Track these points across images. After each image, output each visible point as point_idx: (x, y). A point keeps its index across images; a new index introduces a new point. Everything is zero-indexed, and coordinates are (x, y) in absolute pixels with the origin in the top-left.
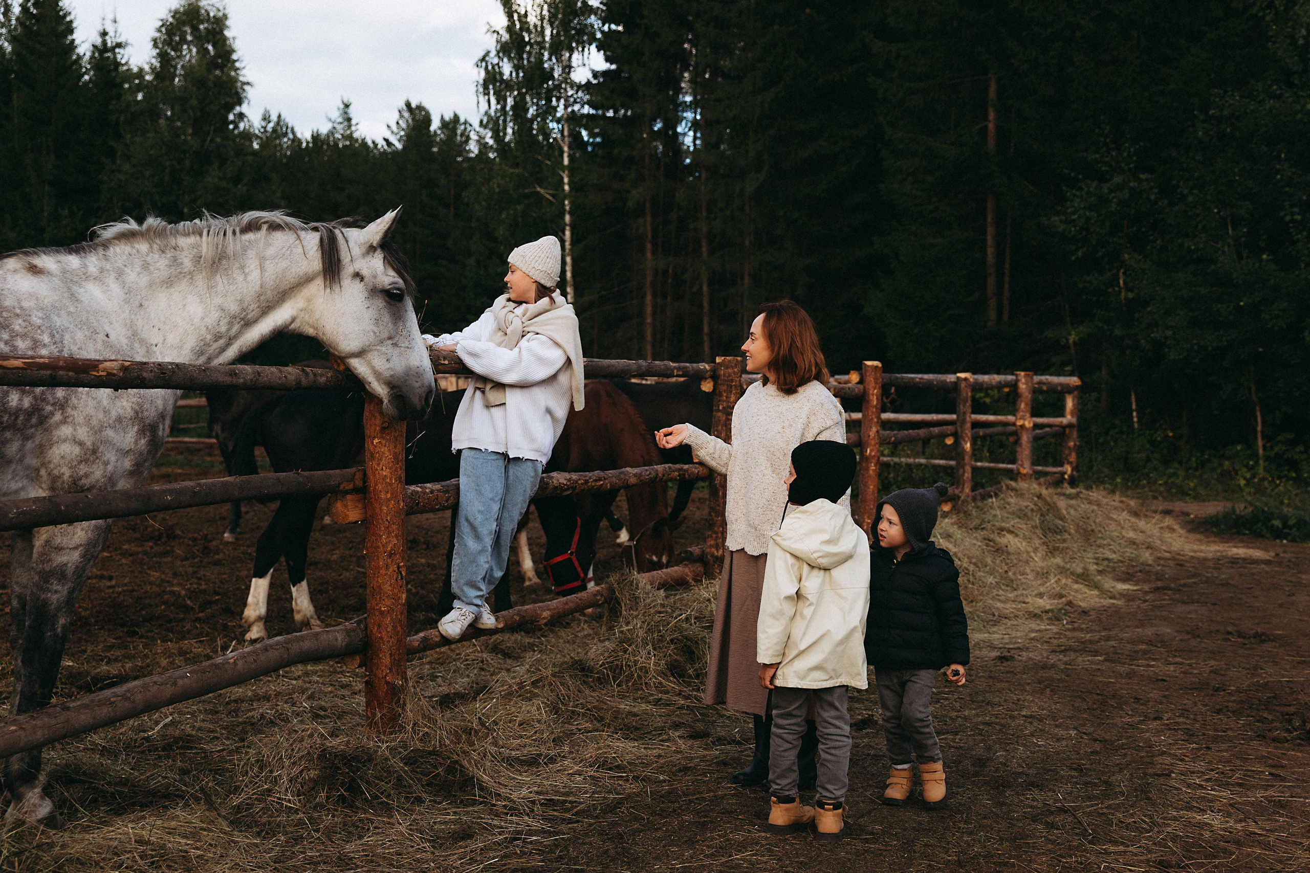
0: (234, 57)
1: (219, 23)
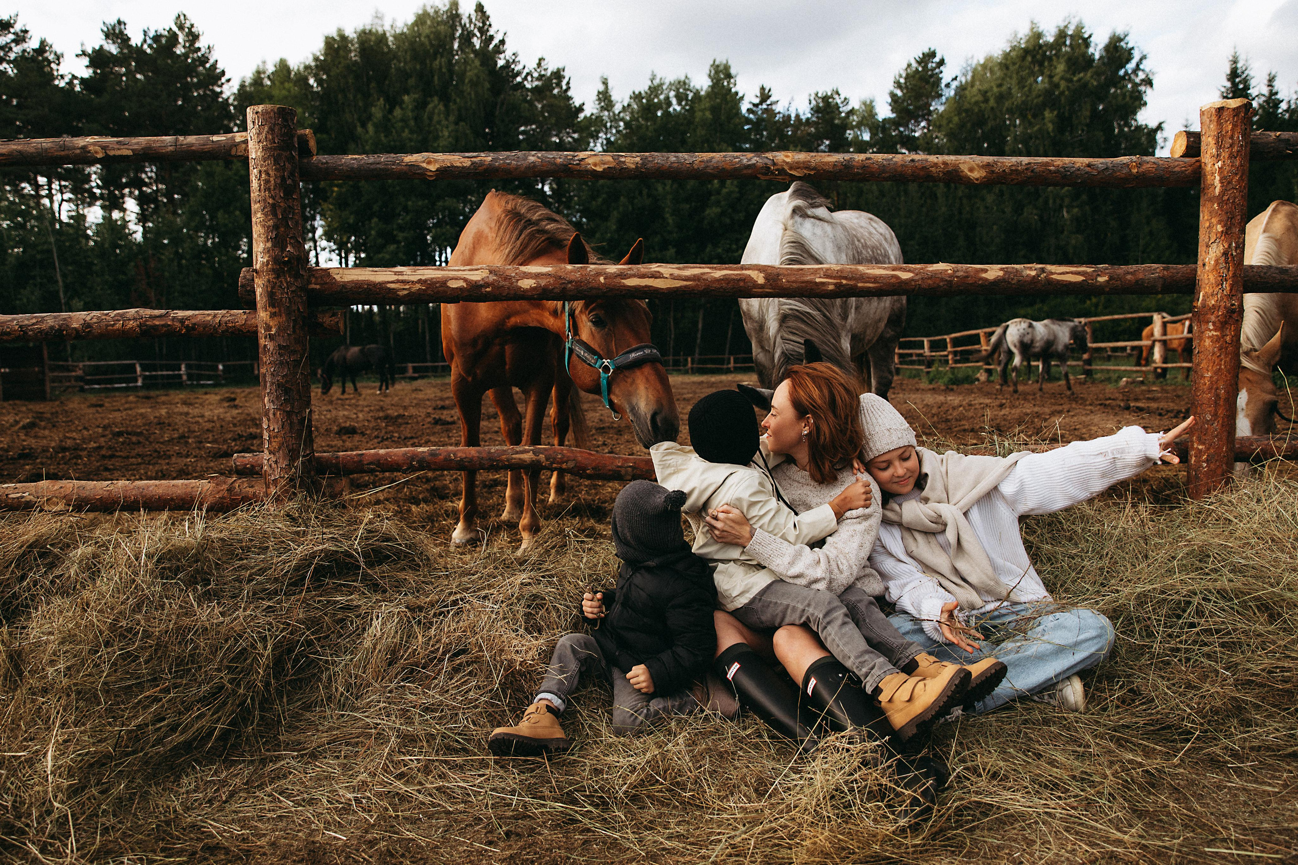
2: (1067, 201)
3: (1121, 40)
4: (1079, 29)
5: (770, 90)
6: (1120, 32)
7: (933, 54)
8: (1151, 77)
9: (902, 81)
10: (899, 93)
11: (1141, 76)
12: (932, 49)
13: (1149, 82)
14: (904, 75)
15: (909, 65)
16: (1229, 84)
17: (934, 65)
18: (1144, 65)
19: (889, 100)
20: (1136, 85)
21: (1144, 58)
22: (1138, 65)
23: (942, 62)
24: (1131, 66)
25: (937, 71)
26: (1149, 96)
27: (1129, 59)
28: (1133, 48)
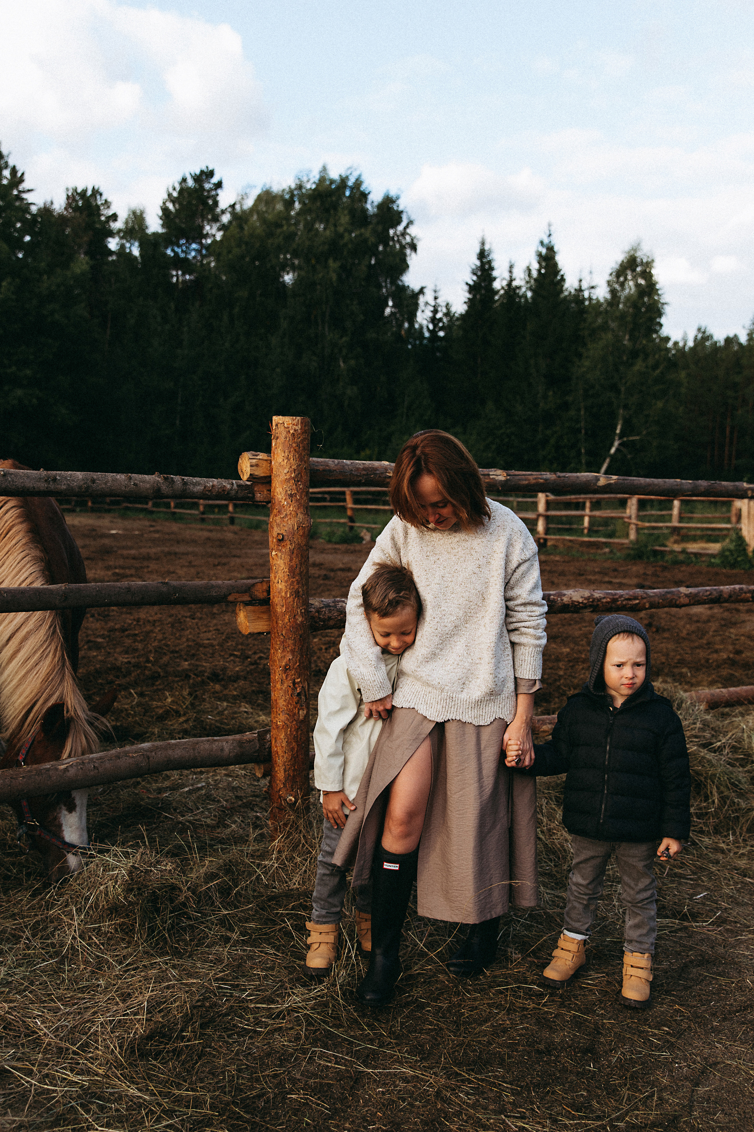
0: (658, 287)
1: (648, 265)
2: (344, 351)
3: (393, 202)
4: (358, 183)
5: (23, 174)
6: (393, 194)
7: (211, 174)
8: (415, 241)
9: (175, 194)
10: (170, 206)
11: (408, 239)
12: (210, 168)
13: (414, 247)
14: (178, 188)
15: (184, 180)
16: (478, 263)
17: (211, 186)
18: (411, 230)
19: (160, 213)
20: (403, 247)
21: (410, 223)
22: (405, 228)
23: (219, 185)
24: (400, 228)
25: (213, 193)
26: (413, 260)
27: (399, 221)
28: (402, 212)
